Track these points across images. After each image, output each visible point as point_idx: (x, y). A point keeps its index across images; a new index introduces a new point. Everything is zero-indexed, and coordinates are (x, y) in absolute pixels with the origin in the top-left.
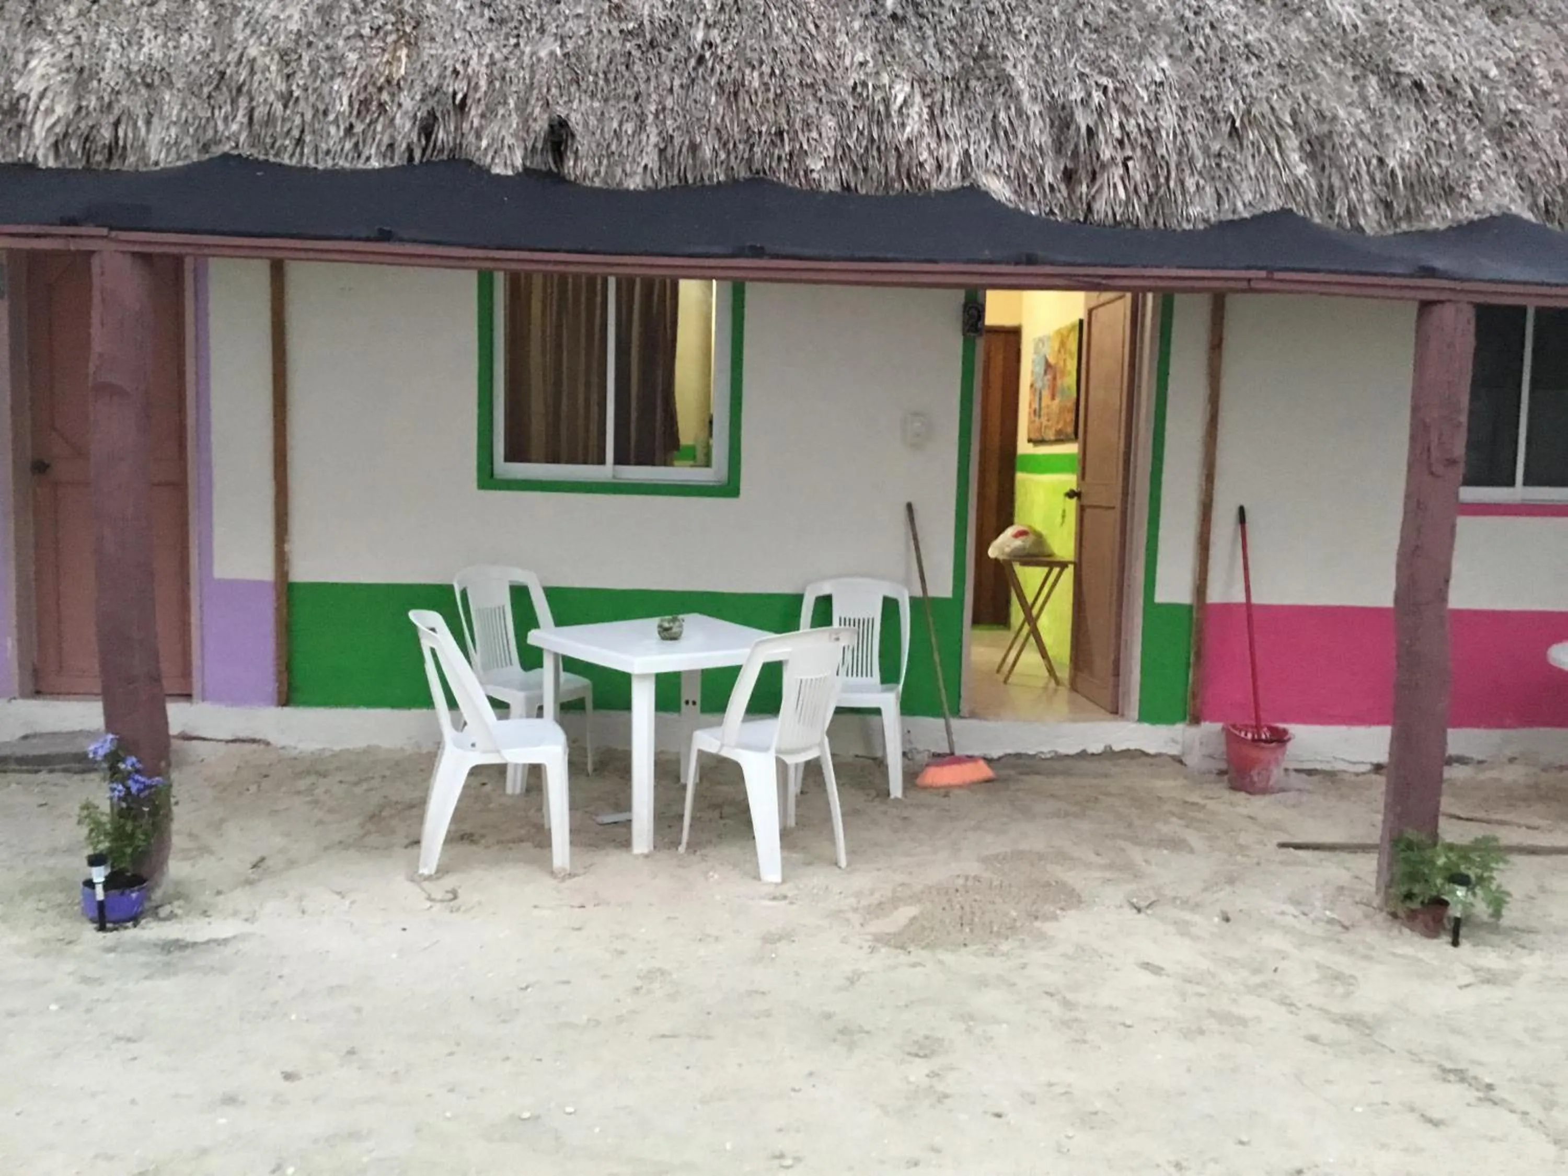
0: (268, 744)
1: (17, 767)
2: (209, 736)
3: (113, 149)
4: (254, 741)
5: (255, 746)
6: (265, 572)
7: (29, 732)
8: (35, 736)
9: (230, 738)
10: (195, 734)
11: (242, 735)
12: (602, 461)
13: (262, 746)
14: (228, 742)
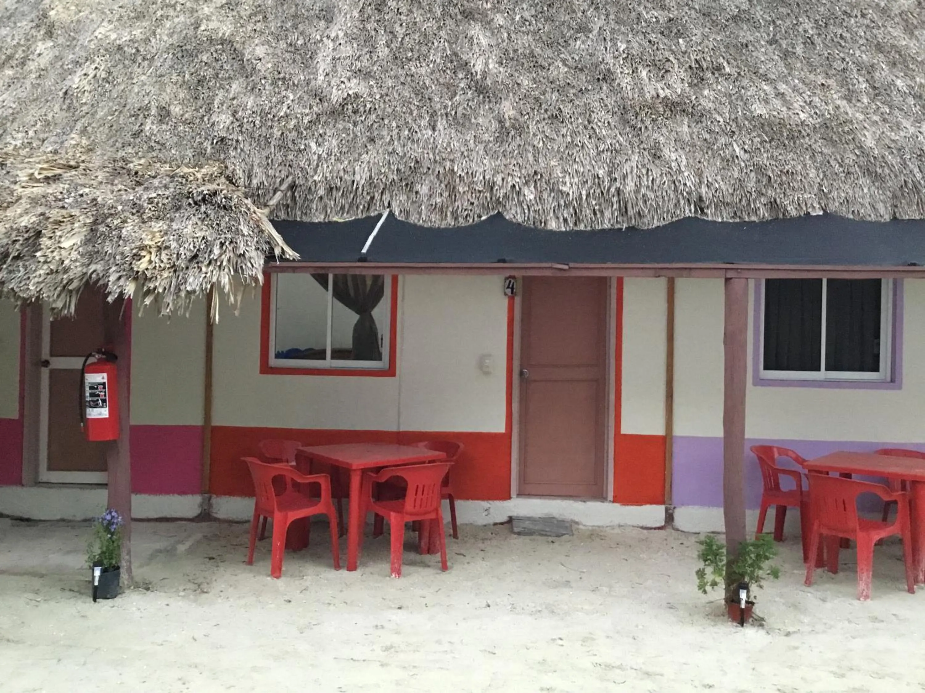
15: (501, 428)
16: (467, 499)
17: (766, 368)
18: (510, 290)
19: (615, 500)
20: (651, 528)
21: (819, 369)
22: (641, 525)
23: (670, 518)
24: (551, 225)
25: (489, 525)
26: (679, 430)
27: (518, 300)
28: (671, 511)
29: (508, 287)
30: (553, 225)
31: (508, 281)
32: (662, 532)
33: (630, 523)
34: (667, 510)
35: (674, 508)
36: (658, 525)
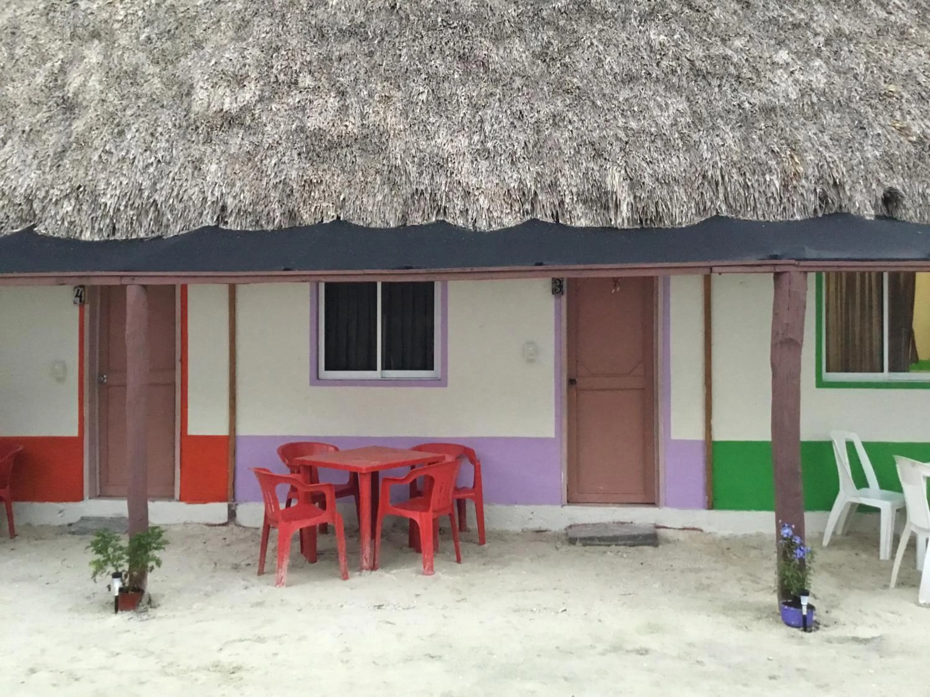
0: (701, 530)
1: (598, 543)
2: (669, 526)
3: (659, 217)
4: (694, 529)
5: (695, 532)
6: (699, 435)
7: (572, 523)
8: (575, 526)
9: (680, 527)
10: (661, 525)
11: (687, 526)
12: (882, 371)
13: (699, 532)
14: (679, 529)
15: (74, 432)
16: (43, 499)
17: (327, 368)
18: (78, 299)
19: (181, 500)
20: (215, 525)
21: (375, 369)
22: (206, 522)
23: (232, 514)
24: (85, 235)
25: (64, 526)
26: (242, 430)
27: (87, 307)
28: (233, 508)
29: (77, 296)
30: (87, 236)
31: (76, 290)
32: (224, 529)
33: (196, 520)
34: (229, 507)
35: (237, 505)
36: (222, 522)
